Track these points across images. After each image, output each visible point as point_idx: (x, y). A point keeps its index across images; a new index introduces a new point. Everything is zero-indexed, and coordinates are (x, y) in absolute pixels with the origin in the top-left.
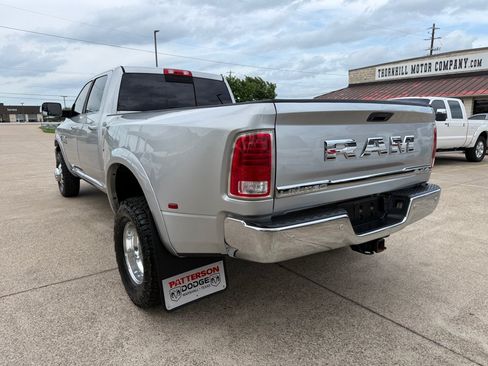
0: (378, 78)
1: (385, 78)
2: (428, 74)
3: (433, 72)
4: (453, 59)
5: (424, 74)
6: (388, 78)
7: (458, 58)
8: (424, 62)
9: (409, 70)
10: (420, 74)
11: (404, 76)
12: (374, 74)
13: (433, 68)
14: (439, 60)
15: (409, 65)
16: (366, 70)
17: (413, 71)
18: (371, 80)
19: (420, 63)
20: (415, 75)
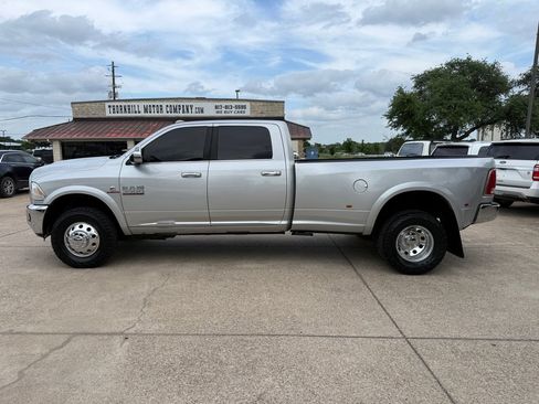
0: (108, 114)
1: (116, 115)
2: (160, 115)
3: (164, 114)
4: (181, 104)
5: (156, 115)
6: (120, 115)
7: (185, 104)
8: (155, 104)
9: (142, 110)
10: (152, 115)
11: (138, 115)
12: (104, 110)
13: (164, 109)
14: (169, 104)
15: (142, 104)
16: (93, 105)
17: (146, 111)
18: (101, 116)
19: (152, 103)
20: (148, 115)
